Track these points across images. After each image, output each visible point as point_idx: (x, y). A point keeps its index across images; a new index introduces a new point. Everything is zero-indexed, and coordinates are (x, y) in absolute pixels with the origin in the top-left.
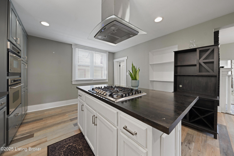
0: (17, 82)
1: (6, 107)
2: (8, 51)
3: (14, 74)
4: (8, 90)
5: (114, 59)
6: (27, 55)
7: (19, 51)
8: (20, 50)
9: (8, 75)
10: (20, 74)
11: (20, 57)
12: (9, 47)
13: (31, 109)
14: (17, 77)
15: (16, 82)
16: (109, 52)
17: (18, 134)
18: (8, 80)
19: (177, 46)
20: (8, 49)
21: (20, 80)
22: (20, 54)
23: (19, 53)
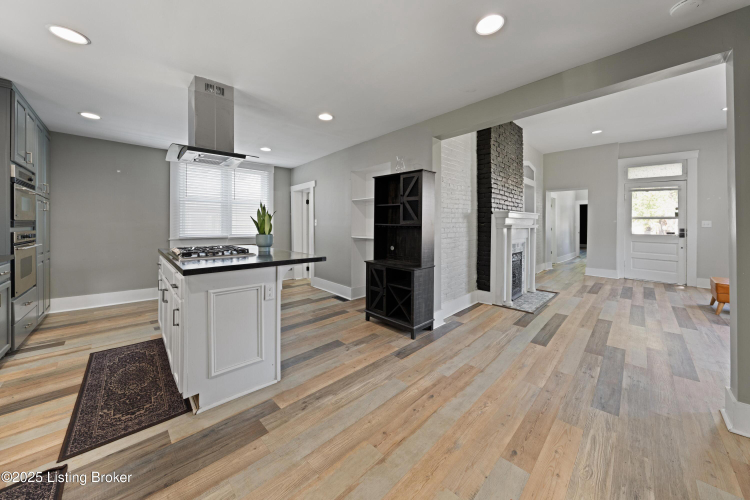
0: (28, 239)
1: (9, 282)
2: (12, 180)
3: (23, 224)
4: (12, 253)
5: (290, 184)
6: (49, 180)
7: (30, 175)
8: (33, 174)
9: (12, 226)
10: (32, 224)
11: (33, 187)
12: (14, 175)
13: (59, 306)
14: (27, 230)
15: (26, 240)
16: (276, 167)
17: (29, 342)
18: (12, 234)
19: (389, 164)
20: (12, 179)
21: (35, 236)
22: (32, 183)
23: (30, 180)
